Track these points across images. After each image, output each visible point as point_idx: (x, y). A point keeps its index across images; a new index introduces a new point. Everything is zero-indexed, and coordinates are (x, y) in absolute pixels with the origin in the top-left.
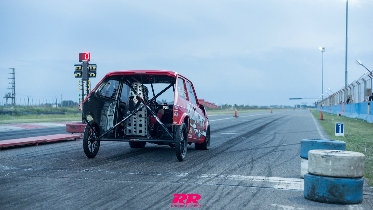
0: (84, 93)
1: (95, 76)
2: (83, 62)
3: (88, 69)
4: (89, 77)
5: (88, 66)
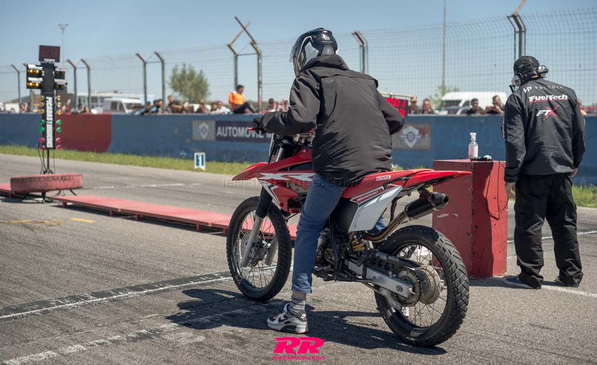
0: (48, 119)
2: (46, 62)
3: (54, 75)
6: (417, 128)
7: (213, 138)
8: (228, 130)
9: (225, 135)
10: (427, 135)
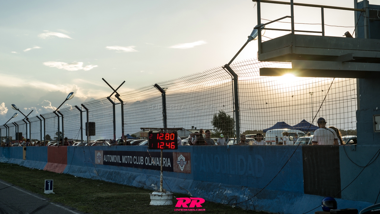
6: (184, 157)
7: (102, 163)
8: (108, 157)
9: (107, 161)
10: (189, 161)
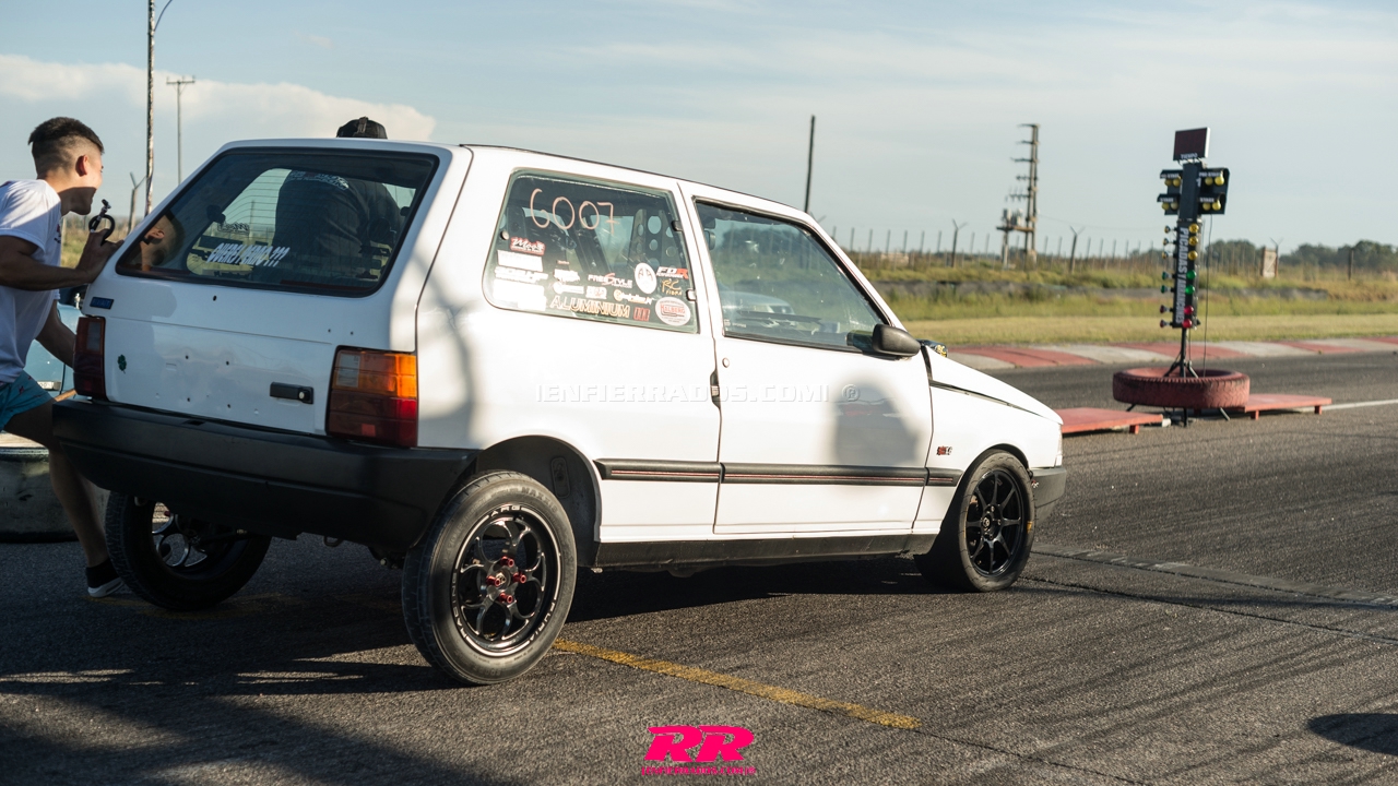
1: (1222, 211)
2: (1185, 162)
3: (1199, 185)
4: (1202, 211)
5: (1198, 177)
